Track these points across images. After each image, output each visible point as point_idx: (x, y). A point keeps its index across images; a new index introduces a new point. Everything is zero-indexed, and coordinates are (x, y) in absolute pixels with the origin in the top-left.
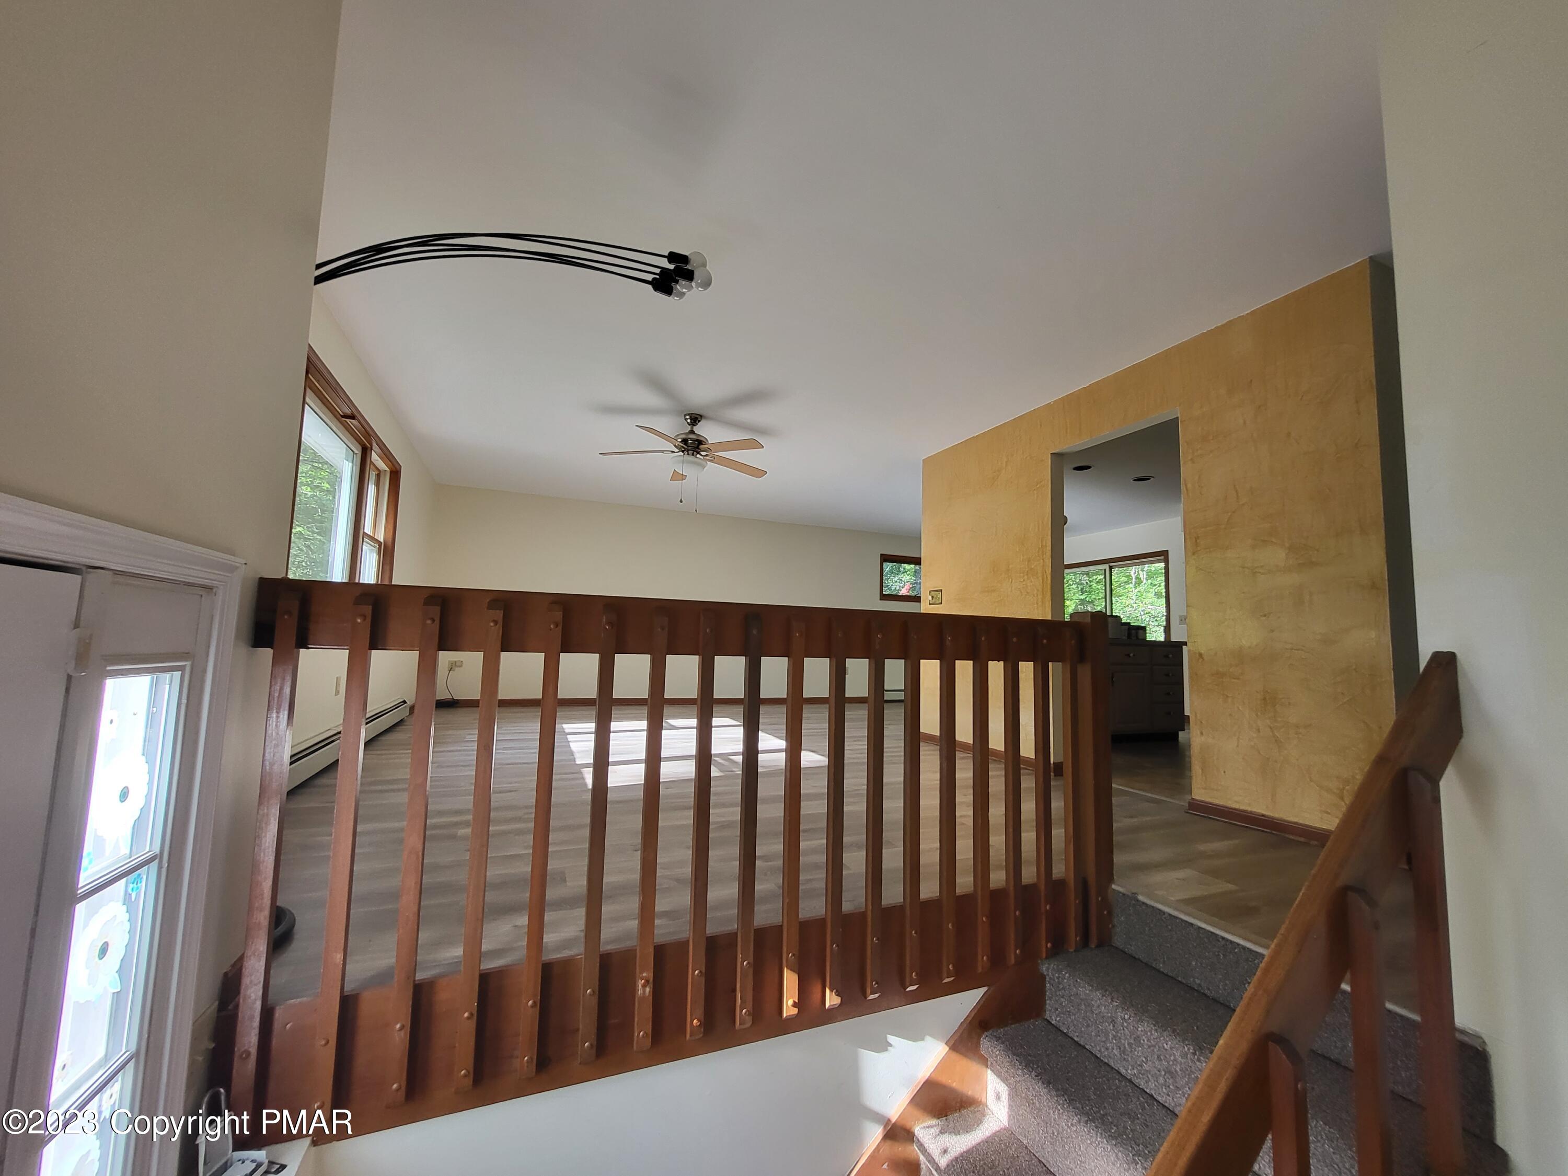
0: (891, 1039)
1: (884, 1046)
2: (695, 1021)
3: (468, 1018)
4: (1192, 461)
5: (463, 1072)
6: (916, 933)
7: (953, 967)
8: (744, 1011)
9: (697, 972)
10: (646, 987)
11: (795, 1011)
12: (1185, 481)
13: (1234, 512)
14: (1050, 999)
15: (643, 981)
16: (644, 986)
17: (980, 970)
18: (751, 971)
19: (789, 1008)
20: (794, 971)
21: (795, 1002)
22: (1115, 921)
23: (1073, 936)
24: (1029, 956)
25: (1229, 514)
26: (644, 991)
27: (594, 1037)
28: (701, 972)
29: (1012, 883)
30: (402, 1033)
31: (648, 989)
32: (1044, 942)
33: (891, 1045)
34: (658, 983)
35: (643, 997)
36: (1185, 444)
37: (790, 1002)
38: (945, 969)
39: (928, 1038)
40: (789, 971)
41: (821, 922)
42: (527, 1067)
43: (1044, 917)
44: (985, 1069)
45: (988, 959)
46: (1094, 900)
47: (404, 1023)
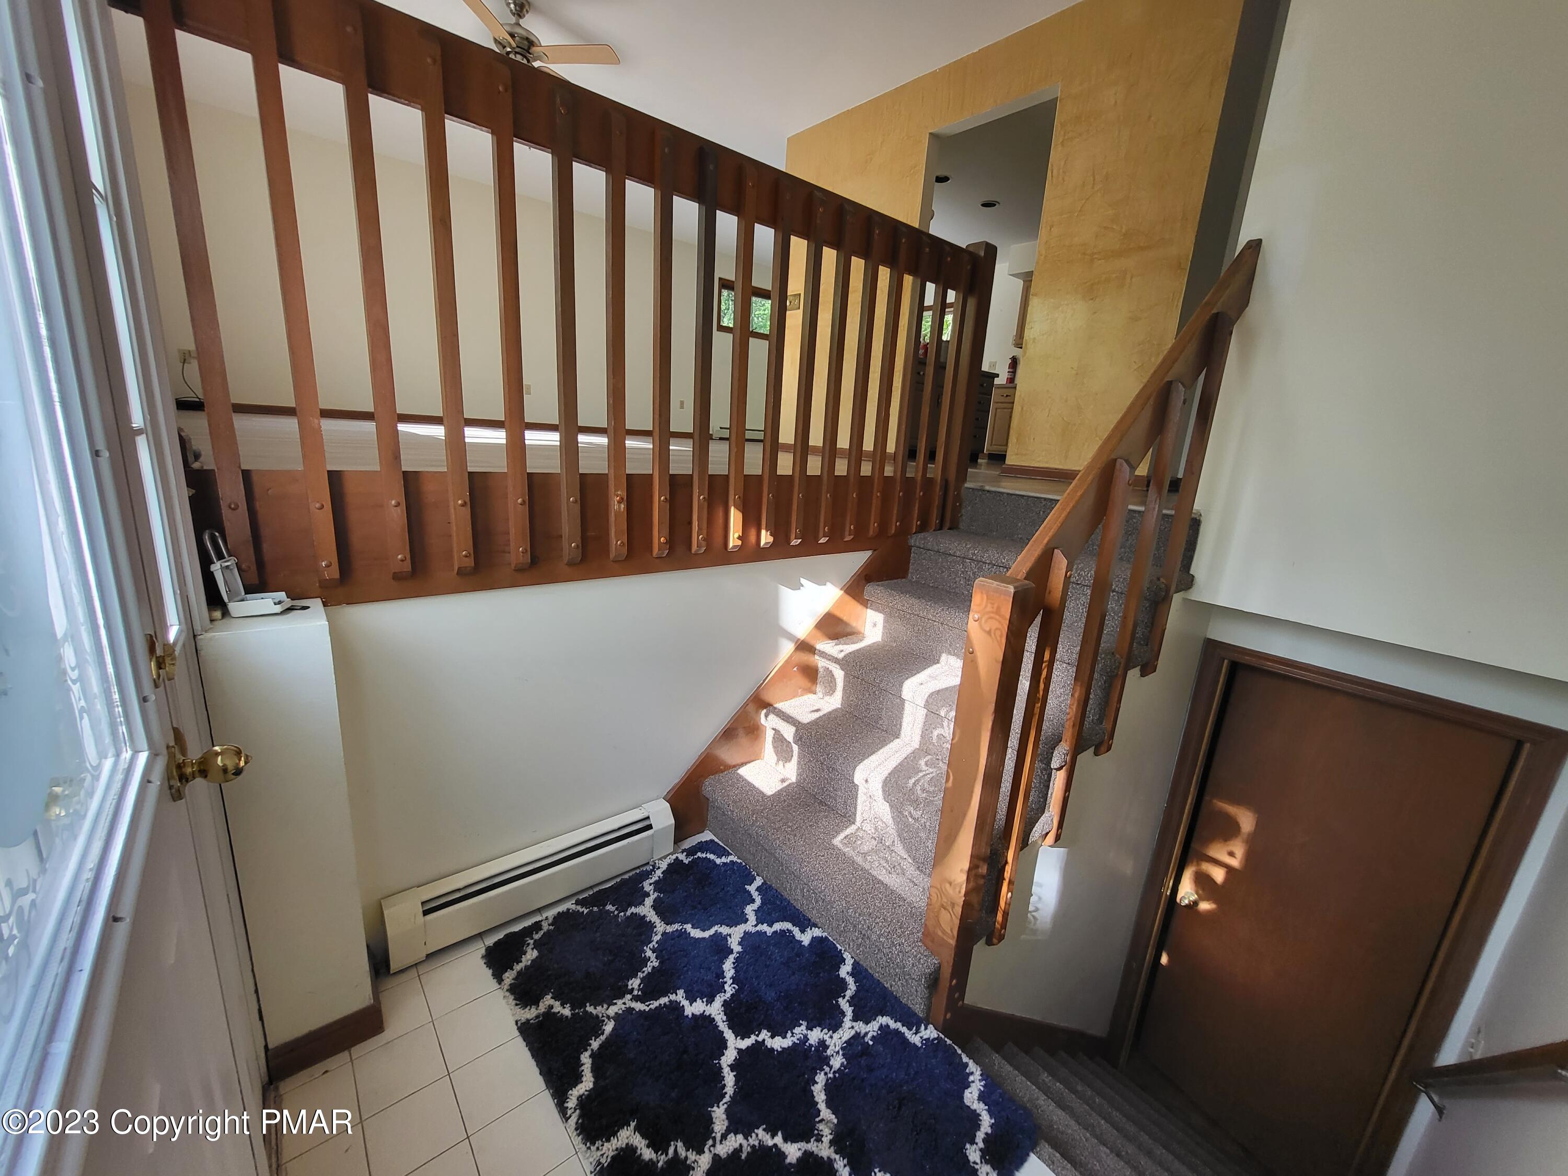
0: (803, 581)
1: (797, 586)
2: (662, 539)
3: (462, 505)
4: (1062, 144)
5: (464, 553)
6: (830, 496)
7: (854, 528)
8: (701, 537)
9: (662, 498)
10: (621, 503)
11: (739, 543)
12: (1052, 165)
13: (1087, 199)
14: (913, 564)
15: (618, 498)
16: (619, 502)
17: (871, 533)
18: (706, 504)
19: (734, 540)
20: (739, 510)
21: (739, 536)
22: (963, 511)
23: (934, 519)
24: (904, 532)
25: (1084, 201)
26: (620, 507)
27: (579, 539)
28: (666, 498)
29: (899, 474)
30: (398, 509)
31: (622, 506)
32: (915, 521)
33: (802, 586)
34: (630, 501)
35: (617, 514)
36: (1059, 125)
37: (736, 535)
38: (847, 529)
39: (829, 584)
40: (736, 510)
41: (759, 478)
42: (523, 556)
43: (917, 502)
44: (865, 609)
45: (878, 525)
46: (951, 493)
47: (399, 501)
